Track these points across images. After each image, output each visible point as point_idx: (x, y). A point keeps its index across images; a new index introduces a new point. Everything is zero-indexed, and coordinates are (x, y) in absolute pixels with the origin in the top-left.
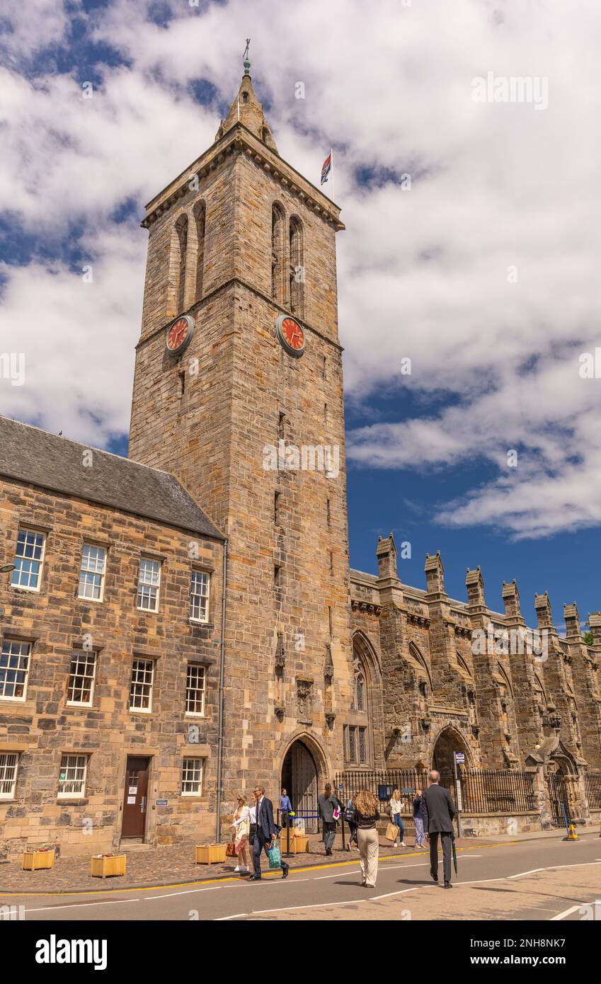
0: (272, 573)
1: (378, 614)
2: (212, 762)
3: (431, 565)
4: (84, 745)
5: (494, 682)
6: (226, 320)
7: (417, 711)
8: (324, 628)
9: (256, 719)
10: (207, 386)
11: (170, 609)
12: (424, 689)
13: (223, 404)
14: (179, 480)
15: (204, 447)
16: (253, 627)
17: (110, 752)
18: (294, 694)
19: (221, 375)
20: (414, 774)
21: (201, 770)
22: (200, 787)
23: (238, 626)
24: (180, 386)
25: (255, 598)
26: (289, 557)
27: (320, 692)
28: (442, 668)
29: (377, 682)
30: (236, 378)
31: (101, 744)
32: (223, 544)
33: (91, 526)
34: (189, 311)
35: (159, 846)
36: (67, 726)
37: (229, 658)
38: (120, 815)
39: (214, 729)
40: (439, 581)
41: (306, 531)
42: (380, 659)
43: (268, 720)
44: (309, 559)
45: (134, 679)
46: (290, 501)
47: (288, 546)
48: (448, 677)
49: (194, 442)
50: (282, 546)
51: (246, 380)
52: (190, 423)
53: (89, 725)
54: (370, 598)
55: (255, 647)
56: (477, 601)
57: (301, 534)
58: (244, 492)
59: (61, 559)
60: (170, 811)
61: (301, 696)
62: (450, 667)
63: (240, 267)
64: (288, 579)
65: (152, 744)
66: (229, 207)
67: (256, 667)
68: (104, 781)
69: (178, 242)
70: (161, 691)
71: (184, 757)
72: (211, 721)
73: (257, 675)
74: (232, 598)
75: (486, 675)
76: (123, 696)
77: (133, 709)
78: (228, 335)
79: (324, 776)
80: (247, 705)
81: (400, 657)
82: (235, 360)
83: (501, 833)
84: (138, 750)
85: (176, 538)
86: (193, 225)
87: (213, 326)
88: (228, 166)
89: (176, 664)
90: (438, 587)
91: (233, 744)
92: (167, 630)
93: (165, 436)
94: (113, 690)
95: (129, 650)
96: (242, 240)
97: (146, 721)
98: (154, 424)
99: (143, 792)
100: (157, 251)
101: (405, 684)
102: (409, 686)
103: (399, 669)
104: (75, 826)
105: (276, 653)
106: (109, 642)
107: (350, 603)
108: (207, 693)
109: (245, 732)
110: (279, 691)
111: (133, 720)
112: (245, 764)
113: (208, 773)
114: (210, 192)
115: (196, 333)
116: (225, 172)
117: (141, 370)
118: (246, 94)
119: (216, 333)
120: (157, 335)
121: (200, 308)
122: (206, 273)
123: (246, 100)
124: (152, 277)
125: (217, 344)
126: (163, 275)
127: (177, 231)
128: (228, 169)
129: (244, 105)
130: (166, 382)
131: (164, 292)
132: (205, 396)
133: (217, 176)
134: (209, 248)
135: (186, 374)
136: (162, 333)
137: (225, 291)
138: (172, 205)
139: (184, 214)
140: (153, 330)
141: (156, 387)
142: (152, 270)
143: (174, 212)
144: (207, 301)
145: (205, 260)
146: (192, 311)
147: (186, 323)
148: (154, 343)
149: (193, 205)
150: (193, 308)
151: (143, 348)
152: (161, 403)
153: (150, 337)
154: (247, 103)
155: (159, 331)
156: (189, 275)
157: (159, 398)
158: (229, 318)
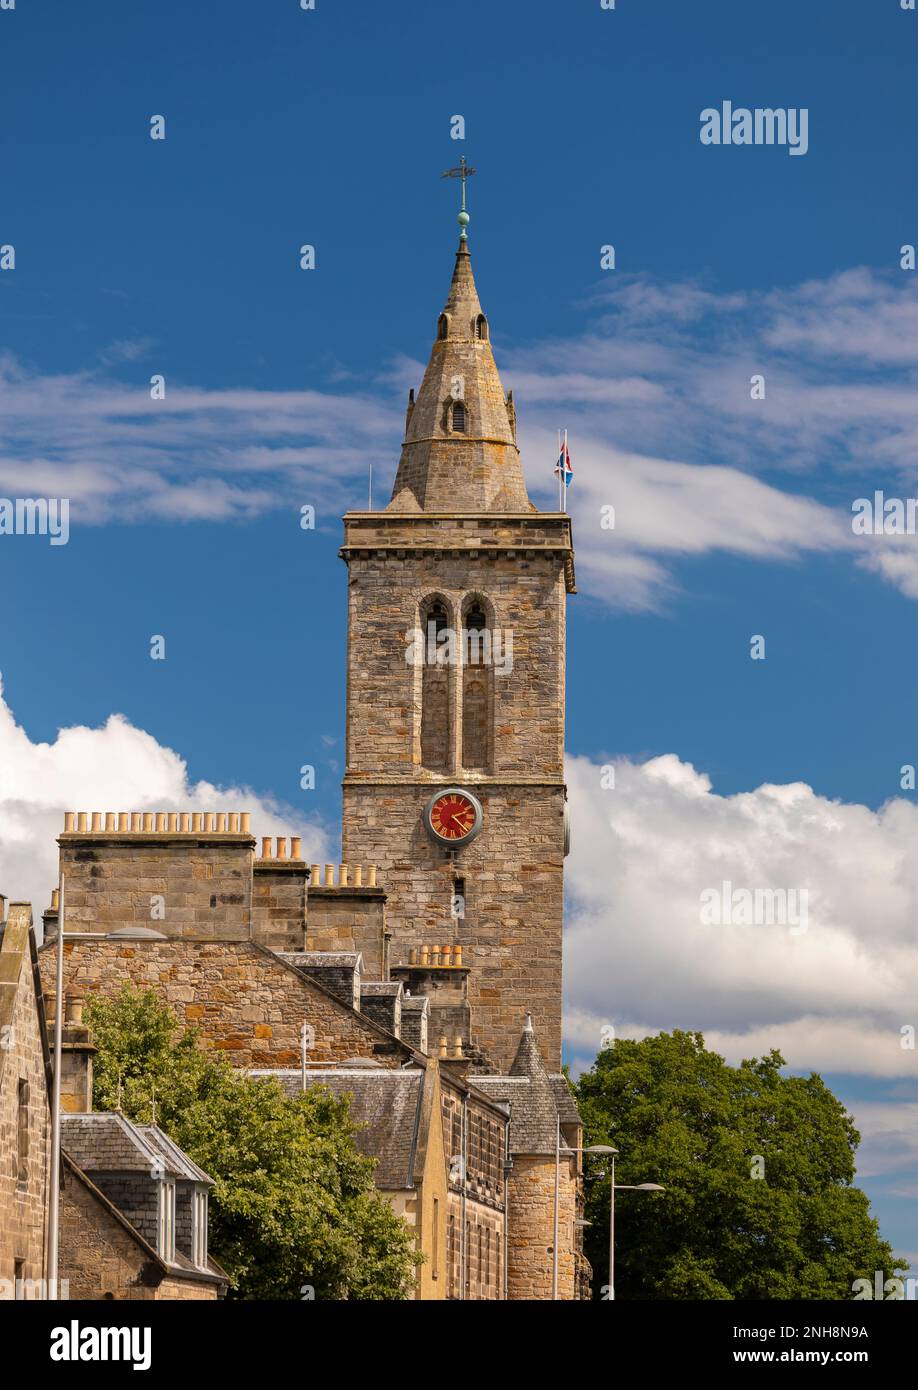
6: (546, 840)
10: (513, 922)
15: (512, 1008)
19: (540, 917)
34: (468, 785)
49: (489, 991)
52: (481, 962)
78: (549, 864)
87: (521, 835)
88: (541, 575)
100: (379, 625)
114: (502, 596)
115: (485, 828)
116: (535, 582)
117: (361, 830)
118: (481, 319)
119: (528, 849)
120: (396, 788)
121: (493, 792)
122: (499, 736)
123: (480, 331)
124: (368, 668)
125: (531, 869)
126: (399, 683)
127: (420, 611)
128: (540, 580)
129: (481, 345)
130: (423, 877)
131: (404, 715)
132: (510, 936)
133: (517, 575)
134: (504, 697)
135: (467, 884)
136: (408, 790)
137: (543, 792)
138: (411, 558)
139: (440, 595)
140: (382, 771)
141: (400, 876)
142: (368, 656)
143: (418, 575)
144: (508, 790)
145: (496, 713)
146: (476, 788)
147: (470, 807)
148: (388, 798)
149: (464, 594)
150: (478, 787)
151: (360, 792)
152: (415, 907)
153: (382, 785)
154: (483, 341)
155: (402, 785)
156: (458, 716)
157: (411, 898)
158: (553, 840)
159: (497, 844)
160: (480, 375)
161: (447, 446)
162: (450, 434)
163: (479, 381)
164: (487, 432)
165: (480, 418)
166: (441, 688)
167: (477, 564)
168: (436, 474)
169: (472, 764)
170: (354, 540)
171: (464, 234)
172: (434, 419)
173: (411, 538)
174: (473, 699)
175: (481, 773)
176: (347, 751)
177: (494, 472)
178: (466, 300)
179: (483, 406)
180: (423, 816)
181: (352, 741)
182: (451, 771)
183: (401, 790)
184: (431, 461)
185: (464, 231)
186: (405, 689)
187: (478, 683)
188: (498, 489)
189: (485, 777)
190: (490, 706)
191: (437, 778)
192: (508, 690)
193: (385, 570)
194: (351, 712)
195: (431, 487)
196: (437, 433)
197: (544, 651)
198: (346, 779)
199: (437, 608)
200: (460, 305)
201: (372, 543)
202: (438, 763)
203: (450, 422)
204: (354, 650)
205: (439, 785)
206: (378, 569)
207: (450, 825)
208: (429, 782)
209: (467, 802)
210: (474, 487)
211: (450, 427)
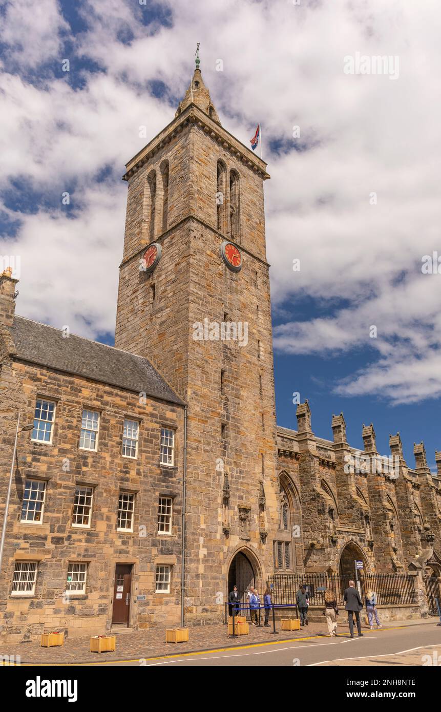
0: (220, 429)
1: (298, 459)
2: (178, 567)
3: (336, 423)
4: (84, 556)
5: (384, 509)
6: (184, 246)
7: (327, 530)
8: (258, 470)
9: (209, 536)
10: (171, 294)
11: (146, 456)
12: (332, 514)
13: (183, 307)
14: (152, 362)
15: (169, 338)
16: (206, 469)
17: (103, 561)
18: (237, 518)
19: (181, 286)
20: (326, 577)
21: (170, 574)
22: (169, 586)
23: (196, 468)
24: (151, 295)
25: (208, 448)
26: (233, 418)
27: (256, 517)
28: (345, 498)
29: (298, 509)
30: (192, 288)
31: (97, 555)
32: (184, 409)
33: (88, 396)
34: (157, 240)
35: (139, 629)
36: (72, 542)
37: (189, 492)
38: (111, 606)
39: (179, 544)
40: (342, 434)
41: (244, 398)
42: (299, 492)
43: (218, 537)
44: (247, 419)
45: (120, 508)
46: (232, 377)
47: (231, 410)
48: (350, 505)
49: (162, 335)
50: (226, 410)
51: (200, 289)
52: (159, 321)
53: (88, 541)
54: (292, 447)
55: (208, 484)
56: (370, 449)
57: (241, 401)
58: (199, 371)
59: (67, 421)
60: (147, 604)
61: (242, 519)
62: (351, 497)
63: (194, 208)
64: (232, 434)
65: (134, 555)
66: (185, 164)
67: (209, 498)
68: (100, 582)
69: (149, 190)
70: (140, 516)
71: (157, 564)
72: (177, 538)
73: (209, 504)
74: (191, 448)
75: (378, 503)
76: (112, 521)
77: (120, 529)
78: (186, 257)
79: (259, 578)
80: (203, 526)
81: (314, 490)
82: (192, 275)
83: (391, 620)
84: (123, 559)
85: (149, 405)
86: (160, 178)
87: (175, 250)
88: (185, 135)
89: (151, 496)
90: (341, 439)
91: (192, 555)
92: (144, 472)
93: (141, 330)
94: (105, 516)
95: (116, 486)
96: (195, 188)
97: (129, 538)
98: (133, 322)
99: (128, 590)
100: (134, 197)
101: (318, 510)
102: (321, 512)
103: (314, 499)
104: (78, 615)
105: (224, 488)
106: (102, 480)
107: (277, 451)
108: (173, 517)
109: (201, 546)
110: (226, 516)
111: (120, 537)
112: (201, 570)
113: (175, 576)
114: (172, 154)
115: (163, 255)
117: (124, 283)
119: (177, 255)
121: (166, 237)
124: (131, 216)
125: (178, 264)
126: (139, 214)
130: (141, 291)
131: (140, 226)
132: (170, 302)
133: (177, 141)
134: (171, 194)
135: (156, 285)
137: (183, 224)
138: (144, 164)
139: (153, 170)
140: (132, 253)
141: (134, 295)
142: (130, 211)
143: (146, 168)
144: (170, 233)
145: (169, 203)
148: (133, 264)
149: (160, 163)
150: (160, 238)
151: (125, 267)
152: (137, 307)
158: (187, 245)
159: (166, 259)
167: (165, 148)
182: (154, 239)
183: (137, 257)
193: (137, 175)
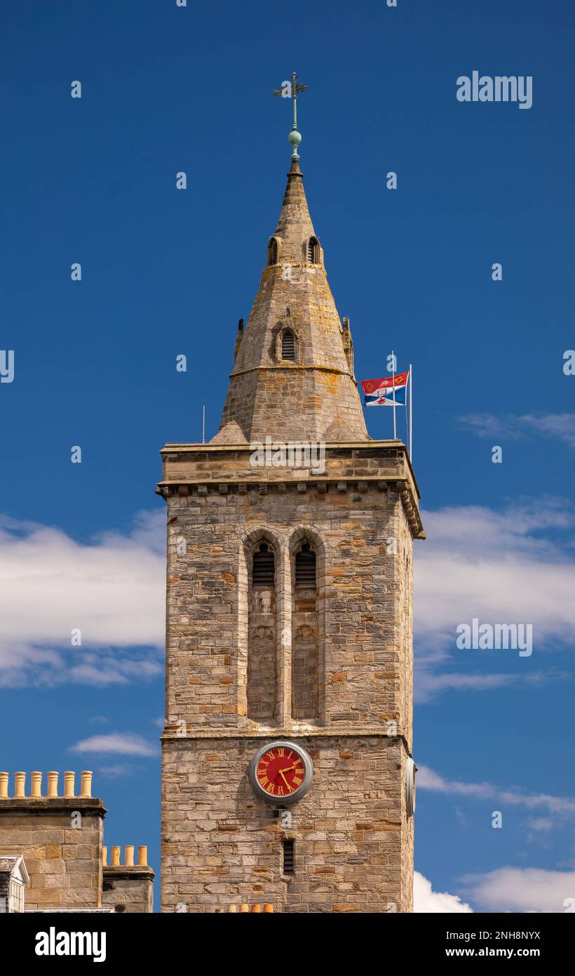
6: (383, 796)
10: (348, 886)
19: (377, 880)
24: (282, 860)
34: (299, 738)
78: (386, 822)
87: (355, 791)
88: (375, 508)
100: (201, 566)
114: (333, 532)
115: (316, 783)
116: (369, 515)
117: (181, 788)
118: (313, 242)
119: (363, 806)
120: (219, 742)
121: (324, 744)
122: (329, 684)
123: (312, 254)
124: (189, 613)
125: (366, 827)
126: (222, 628)
127: (245, 550)
128: (373, 515)
129: (311, 270)
130: (249, 838)
131: (227, 663)
132: (344, 901)
133: (349, 509)
134: (336, 641)
135: (296, 845)
136: (232, 743)
137: (379, 744)
138: (234, 493)
139: (266, 532)
140: (205, 724)
141: (224, 837)
142: (188, 599)
143: (242, 511)
144: (340, 742)
145: (328, 658)
146: (307, 740)
147: (299, 761)
148: (211, 752)
149: (292, 530)
150: (308, 739)
151: (180, 747)
152: (241, 871)
153: (204, 739)
154: (316, 266)
155: (226, 738)
156: (286, 662)
157: (236, 861)
158: (390, 796)
159: (329, 800)
160: (311, 300)
161: (275, 375)
162: (279, 362)
163: (311, 306)
164: (319, 359)
165: (311, 345)
166: (268, 633)
167: (306, 498)
168: (263, 405)
169: (302, 715)
170: (172, 474)
171: (296, 155)
172: (263, 347)
173: (232, 471)
174: (302, 644)
175: (311, 724)
176: (167, 702)
177: (327, 401)
178: (297, 222)
179: (315, 333)
180: (248, 771)
181: (171, 692)
182: (279, 723)
183: (225, 744)
184: (259, 392)
185: (296, 150)
186: (229, 634)
187: (308, 626)
188: (331, 420)
189: (316, 728)
190: (321, 652)
191: (264, 730)
192: (340, 634)
193: (206, 506)
194: (170, 660)
195: (258, 419)
196: (265, 361)
197: (379, 590)
198: (165, 733)
199: (264, 547)
200: (291, 228)
201: (192, 477)
202: (265, 714)
203: (279, 350)
204: (174, 594)
205: (266, 738)
206: (200, 505)
207: (277, 780)
208: (255, 735)
209: (296, 756)
210: (304, 417)
211: (279, 355)
